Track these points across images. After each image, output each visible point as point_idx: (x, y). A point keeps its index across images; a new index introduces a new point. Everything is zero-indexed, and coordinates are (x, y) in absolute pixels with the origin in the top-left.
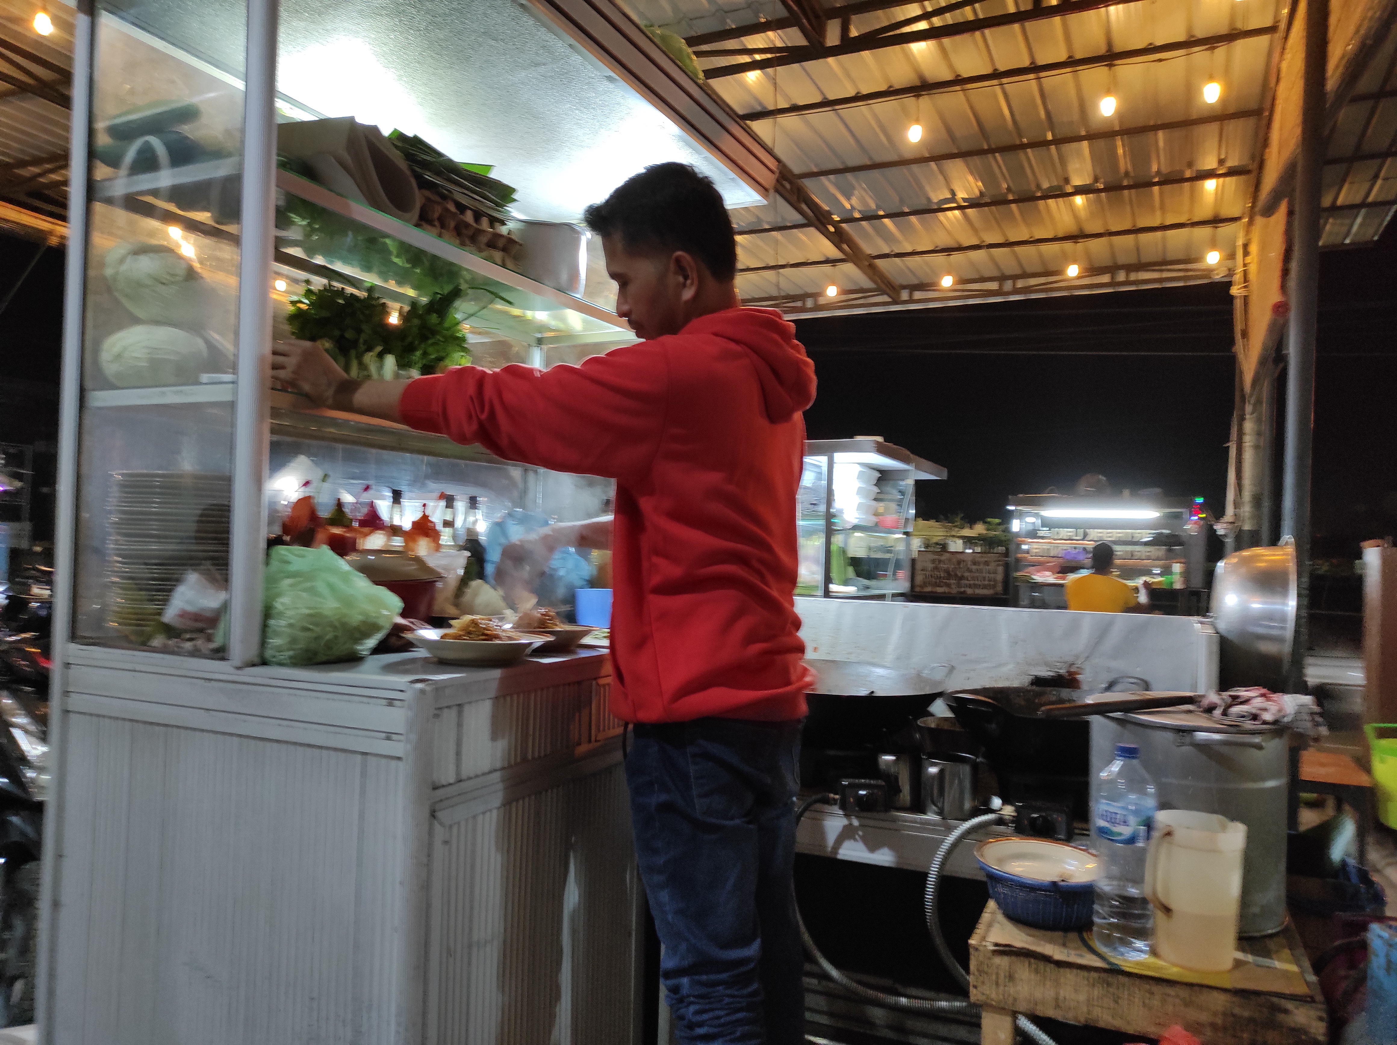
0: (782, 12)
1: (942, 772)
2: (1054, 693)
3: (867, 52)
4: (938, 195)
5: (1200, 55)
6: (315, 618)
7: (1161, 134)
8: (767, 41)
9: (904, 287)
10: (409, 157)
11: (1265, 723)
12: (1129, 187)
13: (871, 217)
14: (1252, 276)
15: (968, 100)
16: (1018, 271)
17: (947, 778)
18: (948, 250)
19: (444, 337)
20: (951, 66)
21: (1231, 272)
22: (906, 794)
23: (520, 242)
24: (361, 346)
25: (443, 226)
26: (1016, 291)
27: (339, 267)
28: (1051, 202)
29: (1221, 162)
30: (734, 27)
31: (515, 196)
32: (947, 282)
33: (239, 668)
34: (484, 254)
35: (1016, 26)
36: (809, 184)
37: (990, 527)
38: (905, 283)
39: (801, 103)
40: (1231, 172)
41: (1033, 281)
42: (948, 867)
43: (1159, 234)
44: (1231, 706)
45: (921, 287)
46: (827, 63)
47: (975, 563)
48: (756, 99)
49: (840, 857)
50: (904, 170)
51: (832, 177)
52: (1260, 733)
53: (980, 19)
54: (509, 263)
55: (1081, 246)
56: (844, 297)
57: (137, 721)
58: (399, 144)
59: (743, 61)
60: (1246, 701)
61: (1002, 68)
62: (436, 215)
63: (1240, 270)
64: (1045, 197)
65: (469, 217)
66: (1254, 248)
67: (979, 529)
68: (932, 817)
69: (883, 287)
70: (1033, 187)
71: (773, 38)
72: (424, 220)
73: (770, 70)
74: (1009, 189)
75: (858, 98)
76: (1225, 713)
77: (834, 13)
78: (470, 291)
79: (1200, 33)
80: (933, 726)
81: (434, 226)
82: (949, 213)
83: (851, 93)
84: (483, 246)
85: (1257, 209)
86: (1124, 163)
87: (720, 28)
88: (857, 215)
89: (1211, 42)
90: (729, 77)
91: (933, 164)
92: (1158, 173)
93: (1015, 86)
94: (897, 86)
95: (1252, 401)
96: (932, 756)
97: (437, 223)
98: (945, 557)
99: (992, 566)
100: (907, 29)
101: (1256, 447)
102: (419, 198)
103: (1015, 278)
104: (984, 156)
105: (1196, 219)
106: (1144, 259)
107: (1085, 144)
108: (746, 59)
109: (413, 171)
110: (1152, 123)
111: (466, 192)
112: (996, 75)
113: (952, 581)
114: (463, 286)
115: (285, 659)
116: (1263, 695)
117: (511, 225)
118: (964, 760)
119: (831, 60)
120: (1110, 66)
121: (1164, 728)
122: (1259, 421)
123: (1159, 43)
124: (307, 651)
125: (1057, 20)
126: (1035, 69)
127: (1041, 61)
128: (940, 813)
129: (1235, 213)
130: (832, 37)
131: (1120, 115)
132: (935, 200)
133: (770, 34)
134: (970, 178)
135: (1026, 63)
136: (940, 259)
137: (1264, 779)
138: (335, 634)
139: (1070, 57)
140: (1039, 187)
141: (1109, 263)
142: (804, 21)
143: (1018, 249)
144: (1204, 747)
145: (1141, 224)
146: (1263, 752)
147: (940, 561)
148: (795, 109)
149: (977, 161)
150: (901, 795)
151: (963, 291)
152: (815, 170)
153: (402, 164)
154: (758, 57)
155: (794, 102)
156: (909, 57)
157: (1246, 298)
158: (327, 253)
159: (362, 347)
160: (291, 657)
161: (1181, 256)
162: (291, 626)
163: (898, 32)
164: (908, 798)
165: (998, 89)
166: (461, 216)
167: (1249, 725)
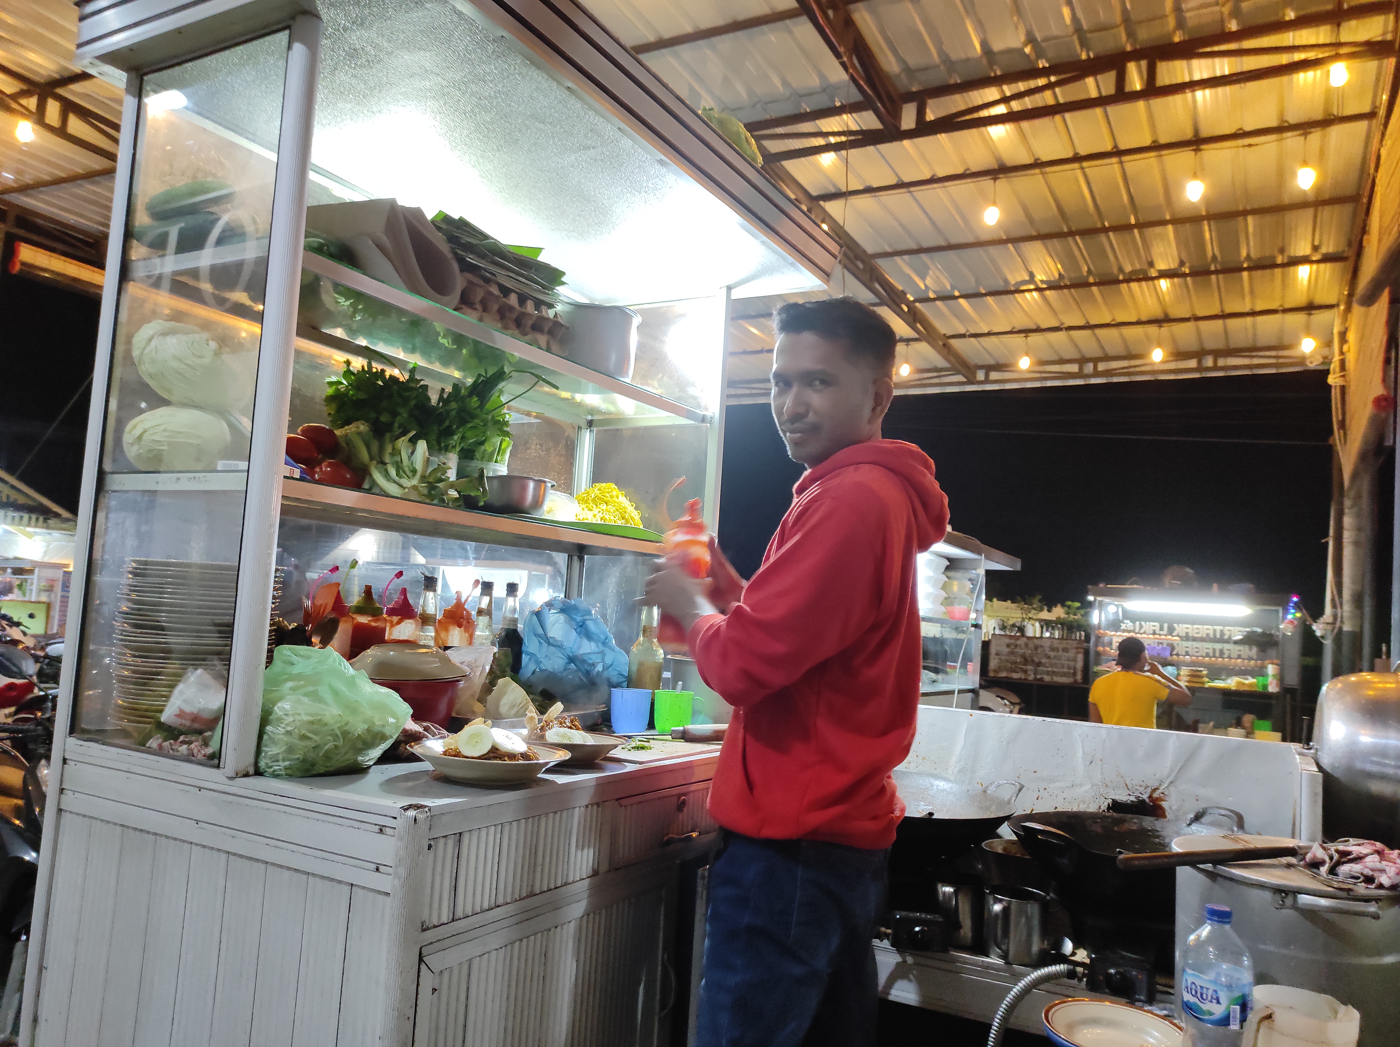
0: (855, 96)
1: (1006, 910)
2: (1135, 821)
3: (943, 135)
4: (1015, 276)
5: (1292, 140)
6: (317, 724)
7: (1250, 219)
8: (842, 123)
9: (981, 367)
10: (452, 239)
11: (1381, 886)
12: (1217, 272)
13: (947, 298)
14: (1350, 364)
15: (1046, 182)
16: (1099, 353)
17: (1013, 917)
18: (1026, 332)
19: (482, 421)
20: (1030, 150)
21: (1327, 360)
22: (967, 930)
23: (568, 325)
24: (396, 429)
25: (485, 310)
26: (1096, 374)
27: (381, 348)
28: (1134, 285)
29: (1315, 248)
30: (808, 110)
31: (564, 279)
32: (1024, 363)
33: (231, 778)
34: (529, 337)
35: (1098, 111)
36: (883, 265)
37: (1069, 610)
38: (980, 363)
39: (875, 186)
40: (1326, 259)
41: (1114, 365)
42: (1012, 1020)
43: (1249, 320)
44: (1339, 863)
45: (998, 367)
46: (903, 146)
47: (1053, 649)
48: (830, 181)
49: (891, 998)
50: (980, 251)
51: (906, 257)
52: (1377, 900)
53: (1060, 104)
54: (554, 347)
55: (1166, 330)
56: (917, 376)
57: (128, 827)
58: (444, 226)
59: (817, 144)
60: (1359, 859)
61: (1083, 152)
62: (478, 298)
63: (1337, 358)
64: (1128, 280)
65: (513, 300)
66: (1351, 336)
67: (1058, 612)
68: (994, 960)
69: (958, 366)
70: (1115, 270)
71: (849, 121)
72: (465, 301)
73: (844, 153)
74: (1089, 272)
75: (933, 180)
76: (1332, 871)
77: (909, 97)
78: (514, 374)
79: (1292, 119)
80: (1000, 850)
81: (475, 309)
82: (1027, 295)
83: (927, 176)
84: (528, 329)
85: (1355, 299)
86: (1211, 246)
87: (795, 111)
88: (932, 295)
89: (1305, 127)
90: (803, 159)
91: (1010, 246)
92: (1248, 257)
93: (1095, 170)
94: (974, 169)
95: (1352, 494)
96: (995, 890)
97: (478, 306)
98: (1022, 641)
99: (1071, 654)
100: (985, 113)
101: (1356, 544)
102: (460, 281)
103: (1096, 361)
104: (1063, 239)
105: (1287, 306)
106: (1232, 346)
107: (1170, 228)
108: (820, 142)
109: (455, 254)
110: (1241, 208)
111: (511, 275)
112: (1077, 158)
113: (1029, 667)
114: (506, 369)
115: (280, 770)
116: (1379, 852)
117: (559, 308)
118: (1032, 896)
119: (906, 143)
120: (1197, 150)
121: (1261, 886)
122: (1358, 516)
123: (1248, 128)
124: (304, 761)
125: (1141, 104)
126: (1118, 153)
127: (1122, 147)
128: (1005, 957)
129: (1333, 301)
130: (908, 120)
131: (1207, 200)
132: (1013, 282)
133: (845, 116)
134: (1049, 260)
135: (1108, 147)
136: (1018, 340)
137: (1380, 953)
138: (336, 743)
139: (1154, 142)
140: (1121, 270)
141: (1195, 347)
142: (879, 105)
143: (1098, 332)
144: (1311, 914)
145: (1228, 310)
146: (1380, 921)
147: (1016, 646)
148: (869, 190)
149: (1056, 243)
150: (962, 932)
151: (1041, 372)
152: (889, 250)
153: (444, 247)
154: (833, 140)
155: (868, 184)
156: (987, 141)
157: (1343, 389)
158: (368, 334)
159: (397, 431)
160: (286, 768)
161: (1273, 342)
162: (288, 733)
163: (975, 115)
164: (969, 934)
165: (1079, 173)
166: (504, 299)
167: (1361, 889)
